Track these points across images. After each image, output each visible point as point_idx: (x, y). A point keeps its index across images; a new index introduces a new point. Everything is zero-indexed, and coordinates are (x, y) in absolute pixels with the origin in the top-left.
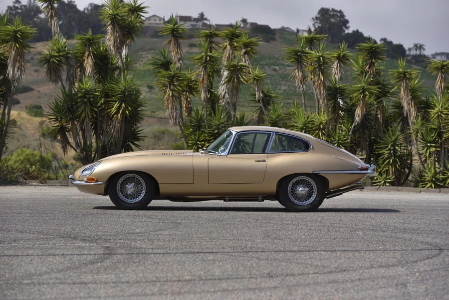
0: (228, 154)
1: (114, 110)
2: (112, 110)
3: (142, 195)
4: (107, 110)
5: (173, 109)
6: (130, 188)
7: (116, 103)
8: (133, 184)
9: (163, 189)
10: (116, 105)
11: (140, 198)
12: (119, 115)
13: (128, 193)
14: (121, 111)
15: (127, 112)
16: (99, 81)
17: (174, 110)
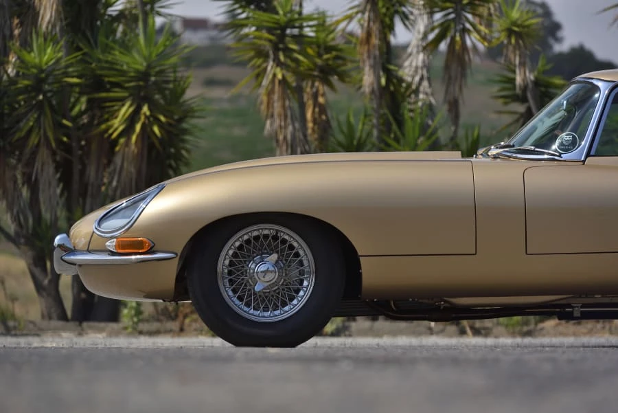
0: (588, 155)
1: (118, 124)
2: (111, 127)
3: (303, 296)
4: (99, 124)
5: (286, 117)
6: (264, 271)
7: (123, 105)
8: (274, 257)
9: (373, 274)
10: (125, 110)
11: (297, 304)
12: (134, 138)
13: (258, 288)
14: (138, 127)
15: (156, 129)
16: (73, 48)
17: (289, 121)
